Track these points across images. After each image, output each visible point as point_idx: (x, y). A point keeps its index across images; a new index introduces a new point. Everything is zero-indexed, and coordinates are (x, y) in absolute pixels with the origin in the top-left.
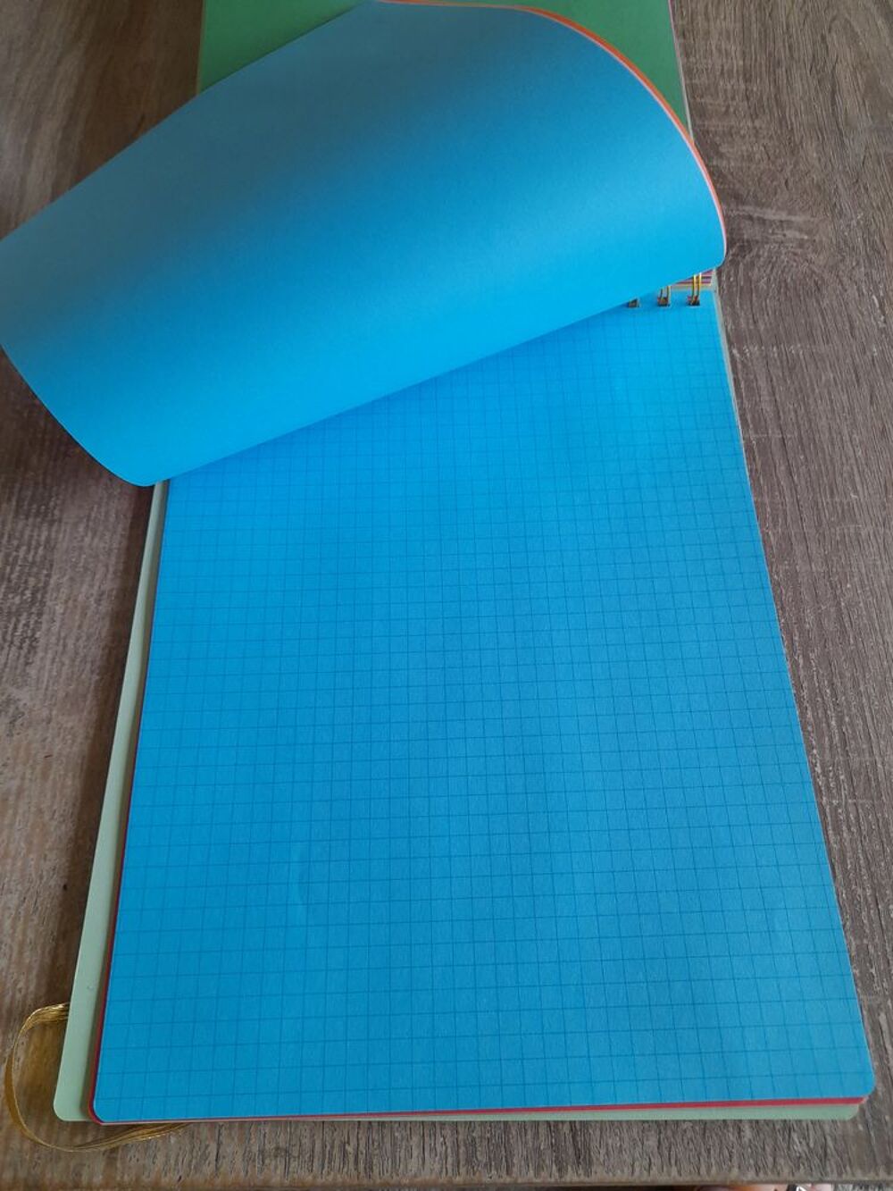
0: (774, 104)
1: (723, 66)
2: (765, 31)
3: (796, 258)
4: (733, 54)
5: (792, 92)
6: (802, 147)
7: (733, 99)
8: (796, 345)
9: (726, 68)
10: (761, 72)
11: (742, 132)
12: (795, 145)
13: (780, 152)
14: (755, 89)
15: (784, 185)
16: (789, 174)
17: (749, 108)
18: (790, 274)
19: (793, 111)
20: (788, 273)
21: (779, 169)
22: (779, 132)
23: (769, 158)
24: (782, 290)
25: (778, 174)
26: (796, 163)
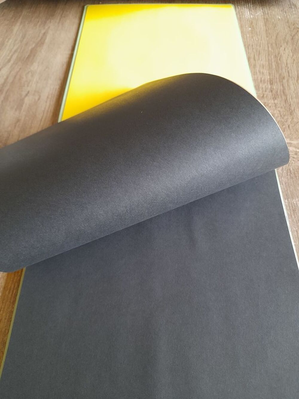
0: (282, 94)
1: (261, 78)
2: (278, 66)
3: (294, 159)
4: (265, 73)
5: (290, 89)
6: (295, 112)
7: (266, 91)
8: (296, 199)
9: (262, 79)
10: (277, 81)
11: (270, 105)
12: (292, 111)
13: (286, 114)
14: (274, 88)
15: (288, 128)
16: (290, 123)
17: (272, 95)
18: (292, 167)
19: (290, 96)
20: (291, 166)
21: (286, 121)
22: (285, 105)
23: (281, 116)
24: (289, 174)
25: (285, 123)
26: (293, 118)
